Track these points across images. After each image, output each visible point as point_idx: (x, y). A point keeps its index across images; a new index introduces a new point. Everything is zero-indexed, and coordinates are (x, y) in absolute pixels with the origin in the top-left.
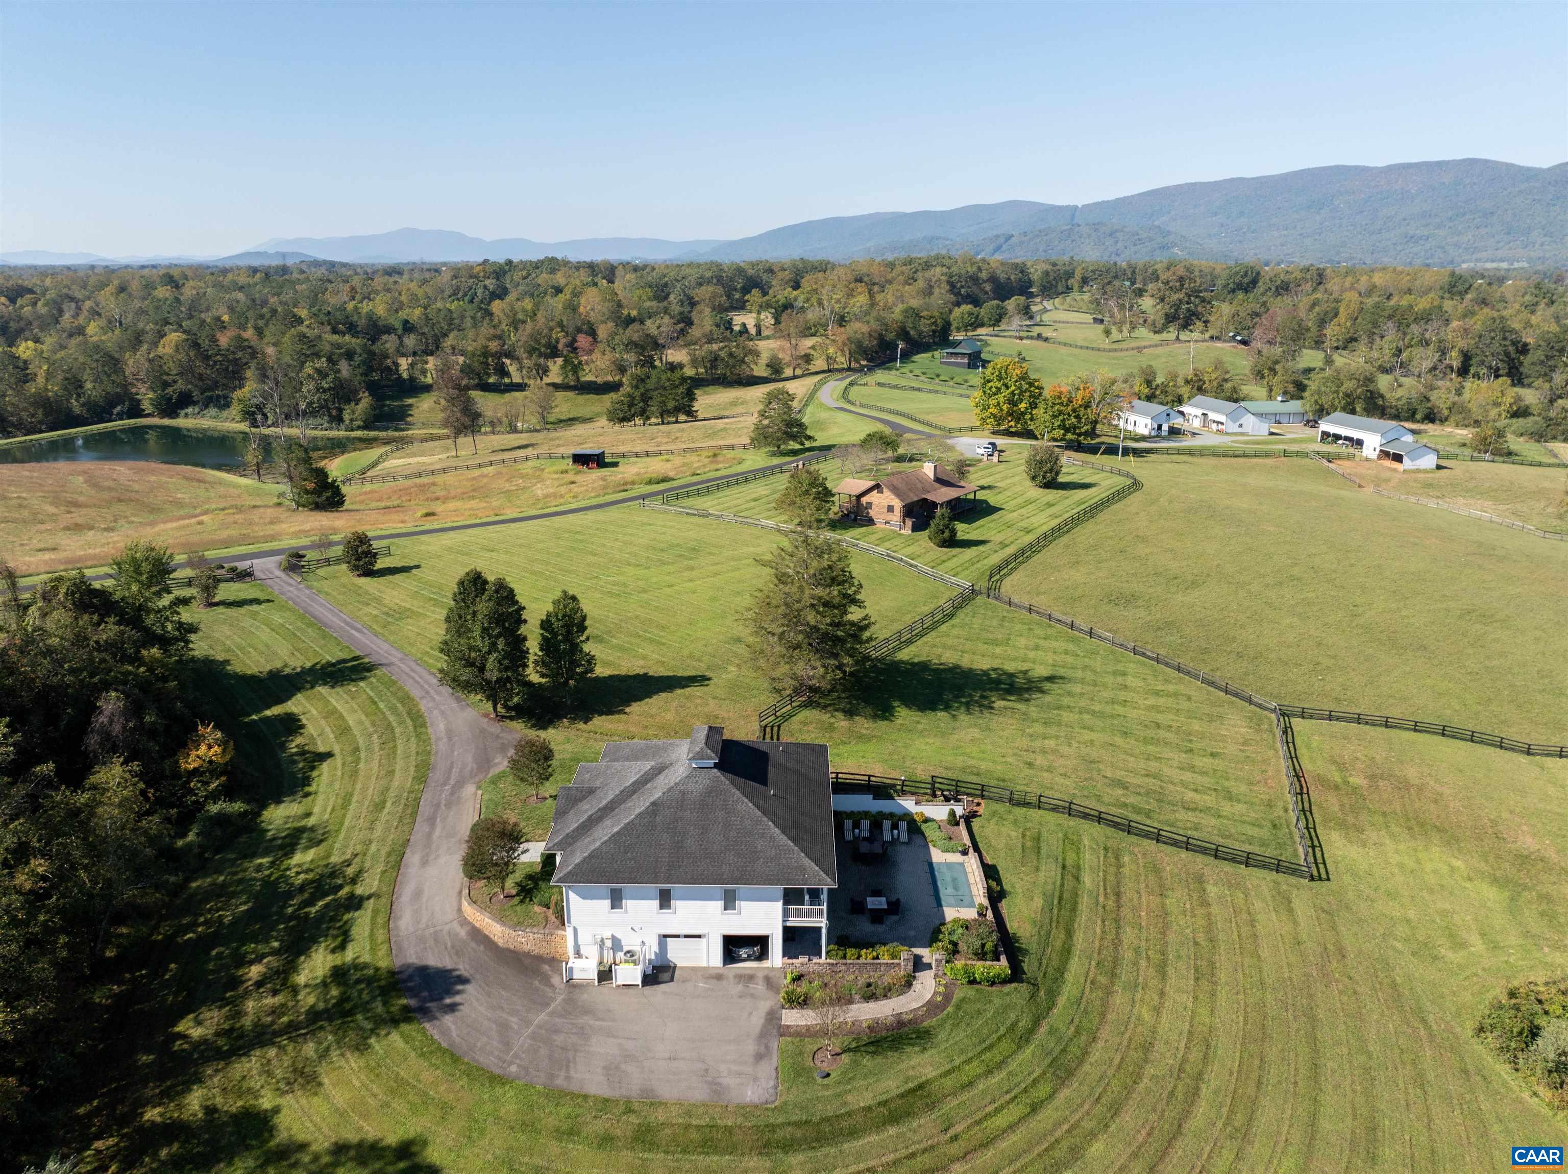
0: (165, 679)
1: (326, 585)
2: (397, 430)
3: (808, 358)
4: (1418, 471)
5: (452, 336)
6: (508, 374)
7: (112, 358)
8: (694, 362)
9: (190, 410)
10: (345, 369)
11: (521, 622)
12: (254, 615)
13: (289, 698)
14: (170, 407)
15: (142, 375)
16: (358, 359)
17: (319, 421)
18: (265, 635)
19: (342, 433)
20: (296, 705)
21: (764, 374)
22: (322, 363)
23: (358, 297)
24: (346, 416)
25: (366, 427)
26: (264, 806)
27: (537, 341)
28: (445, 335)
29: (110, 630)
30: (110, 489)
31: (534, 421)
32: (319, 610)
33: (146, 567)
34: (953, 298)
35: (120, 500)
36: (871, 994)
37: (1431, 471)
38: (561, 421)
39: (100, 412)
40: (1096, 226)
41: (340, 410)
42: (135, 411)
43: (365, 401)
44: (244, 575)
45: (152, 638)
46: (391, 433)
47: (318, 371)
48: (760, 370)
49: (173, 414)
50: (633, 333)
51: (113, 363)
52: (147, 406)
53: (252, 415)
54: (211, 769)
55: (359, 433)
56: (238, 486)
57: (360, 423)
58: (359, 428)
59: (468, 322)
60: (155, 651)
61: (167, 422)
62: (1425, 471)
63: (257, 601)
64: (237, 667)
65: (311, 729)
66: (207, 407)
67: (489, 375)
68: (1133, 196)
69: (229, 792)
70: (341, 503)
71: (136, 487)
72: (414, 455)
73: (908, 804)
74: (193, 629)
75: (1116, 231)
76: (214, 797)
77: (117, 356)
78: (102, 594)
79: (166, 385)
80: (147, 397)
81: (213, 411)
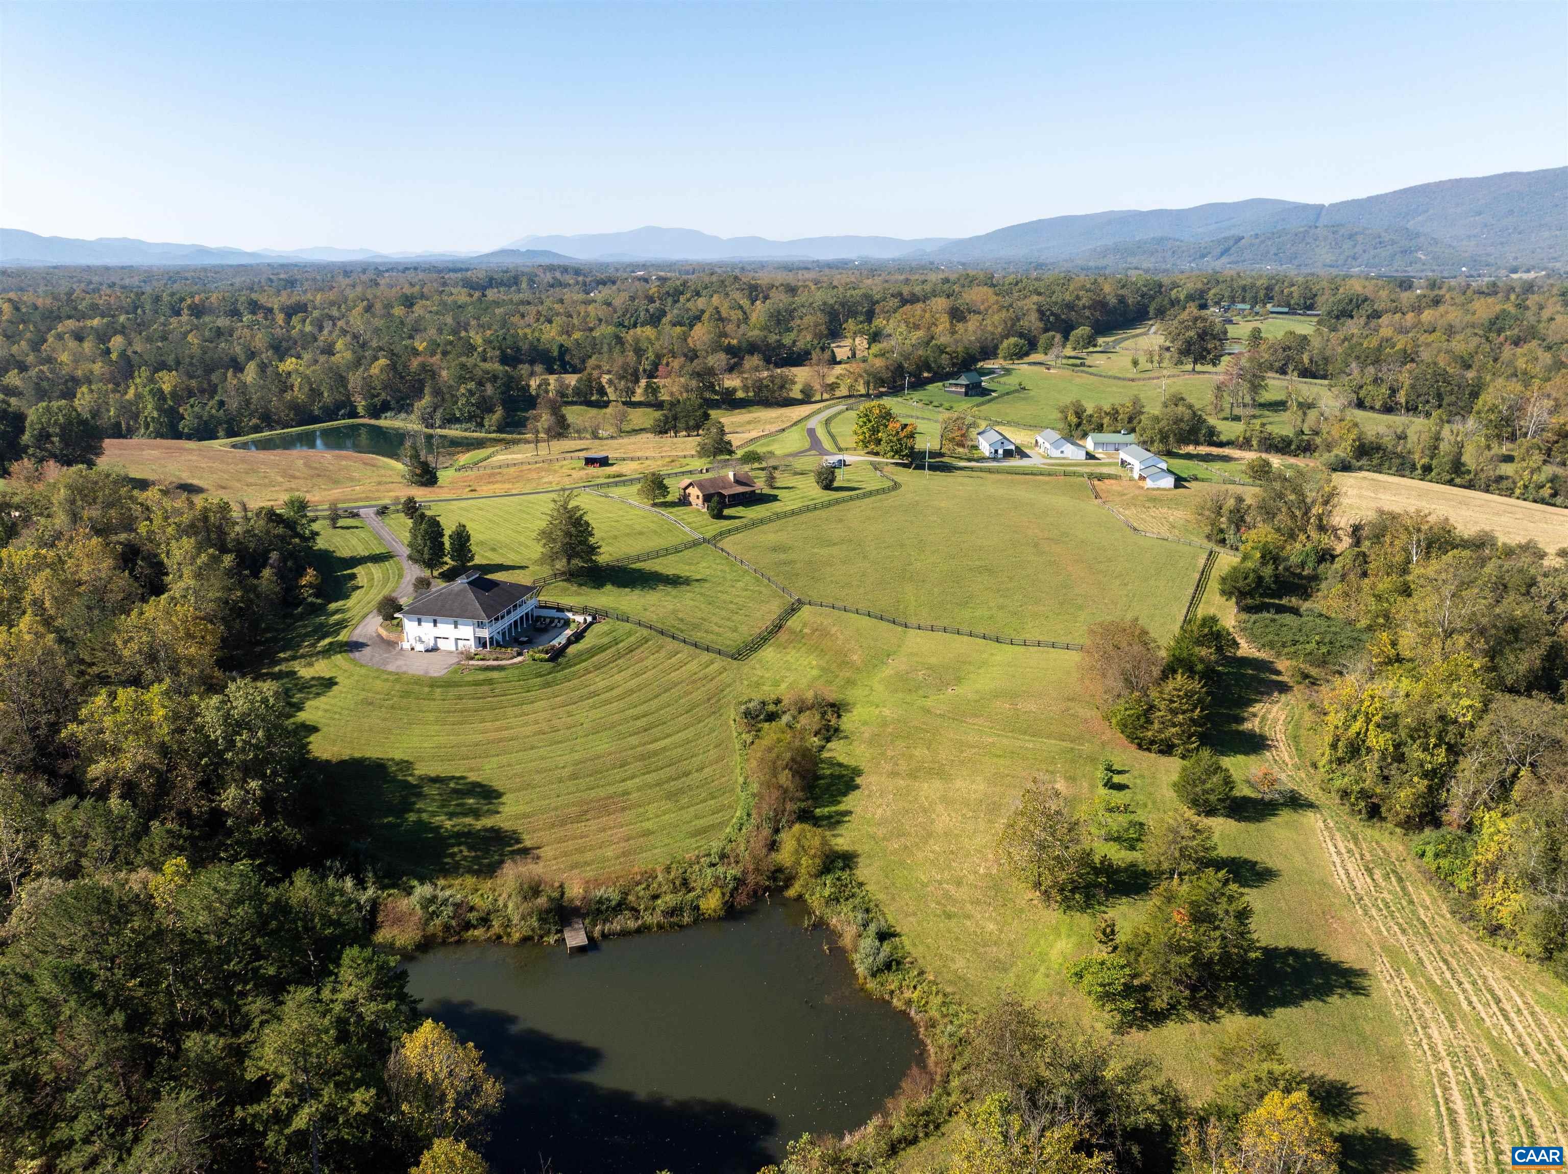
0: (300, 552)
1: (391, 522)
2: (519, 433)
3: (832, 387)
4: (1158, 489)
5: (594, 357)
6: (606, 394)
7: (341, 377)
8: (746, 388)
9: (388, 414)
10: (489, 389)
11: (442, 535)
12: (352, 533)
13: (355, 567)
14: (376, 411)
15: (359, 389)
16: (499, 382)
17: (469, 425)
18: (354, 541)
19: (483, 435)
20: (359, 570)
21: (799, 396)
22: (472, 385)
23: (542, 319)
24: (486, 423)
25: (500, 430)
26: (330, 603)
27: (625, 371)
28: (590, 357)
29: (280, 530)
30: (316, 468)
31: (611, 431)
32: (383, 533)
33: (296, 504)
34: (1041, 325)
35: (319, 476)
36: (496, 659)
37: (1170, 489)
38: (634, 430)
39: (330, 414)
40: (1334, 228)
41: (483, 418)
42: (353, 414)
43: (498, 414)
44: (355, 515)
45: (298, 535)
46: (515, 436)
47: (470, 391)
48: (796, 393)
49: (377, 416)
50: (697, 365)
51: (342, 380)
52: (360, 410)
53: (428, 421)
54: (311, 585)
55: (493, 435)
56: (392, 469)
57: (494, 428)
58: (494, 432)
59: (605, 348)
60: (297, 540)
61: (373, 422)
62: (1164, 489)
63: (357, 527)
64: (338, 554)
65: (359, 579)
66: (400, 412)
67: (592, 394)
68: (1386, 194)
69: (317, 596)
70: (435, 482)
71: (331, 468)
72: (514, 453)
73: (570, 615)
74: (317, 534)
75: (1356, 234)
76: (310, 595)
77: (344, 374)
78: (279, 516)
79: (374, 396)
80: (361, 405)
81: (403, 415)
